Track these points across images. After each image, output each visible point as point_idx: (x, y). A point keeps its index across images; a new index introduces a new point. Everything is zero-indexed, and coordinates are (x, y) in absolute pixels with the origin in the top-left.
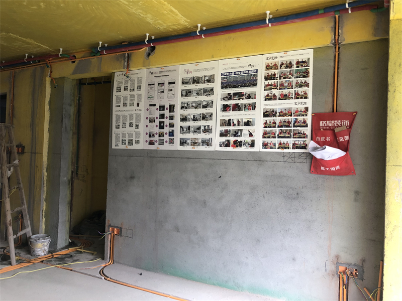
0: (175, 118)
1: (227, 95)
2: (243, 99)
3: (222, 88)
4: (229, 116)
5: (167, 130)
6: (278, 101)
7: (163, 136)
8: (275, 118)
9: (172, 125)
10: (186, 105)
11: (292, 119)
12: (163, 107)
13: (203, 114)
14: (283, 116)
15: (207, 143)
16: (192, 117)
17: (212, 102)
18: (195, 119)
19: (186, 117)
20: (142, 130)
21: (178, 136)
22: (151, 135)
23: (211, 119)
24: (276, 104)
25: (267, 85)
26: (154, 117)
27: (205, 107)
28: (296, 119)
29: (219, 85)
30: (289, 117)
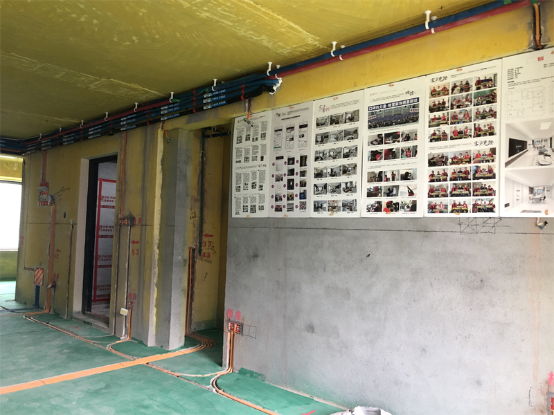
0: (307, 174)
1: (377, 138)
2: (399, 142)
3: (370, 127)
4: (379, 167)
5: (297, 190)
6: (449, 142)
7: (292, 199)
8: (445, 167)
9: (303, 184)
10: (321, 155)
11: (471, 167)
12: (294, 159)
13: (344, 166)
14: (457, 163)
15: (350, 206)
16: (329, 171)
17: (357, 148)
18: (333, 174)
19: (322, 172)
20: (268, 192)
21: (312, 198)
22: (278, 199)
23: (355, 173)
24: (446, 147)
25: (433, 120)
26: (281, 173)
27: (346, 156)
28: (477, 167)
29: (366, 124)
30: (467, 165)
